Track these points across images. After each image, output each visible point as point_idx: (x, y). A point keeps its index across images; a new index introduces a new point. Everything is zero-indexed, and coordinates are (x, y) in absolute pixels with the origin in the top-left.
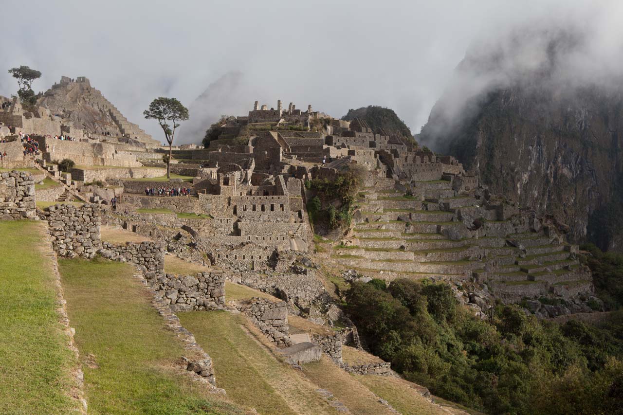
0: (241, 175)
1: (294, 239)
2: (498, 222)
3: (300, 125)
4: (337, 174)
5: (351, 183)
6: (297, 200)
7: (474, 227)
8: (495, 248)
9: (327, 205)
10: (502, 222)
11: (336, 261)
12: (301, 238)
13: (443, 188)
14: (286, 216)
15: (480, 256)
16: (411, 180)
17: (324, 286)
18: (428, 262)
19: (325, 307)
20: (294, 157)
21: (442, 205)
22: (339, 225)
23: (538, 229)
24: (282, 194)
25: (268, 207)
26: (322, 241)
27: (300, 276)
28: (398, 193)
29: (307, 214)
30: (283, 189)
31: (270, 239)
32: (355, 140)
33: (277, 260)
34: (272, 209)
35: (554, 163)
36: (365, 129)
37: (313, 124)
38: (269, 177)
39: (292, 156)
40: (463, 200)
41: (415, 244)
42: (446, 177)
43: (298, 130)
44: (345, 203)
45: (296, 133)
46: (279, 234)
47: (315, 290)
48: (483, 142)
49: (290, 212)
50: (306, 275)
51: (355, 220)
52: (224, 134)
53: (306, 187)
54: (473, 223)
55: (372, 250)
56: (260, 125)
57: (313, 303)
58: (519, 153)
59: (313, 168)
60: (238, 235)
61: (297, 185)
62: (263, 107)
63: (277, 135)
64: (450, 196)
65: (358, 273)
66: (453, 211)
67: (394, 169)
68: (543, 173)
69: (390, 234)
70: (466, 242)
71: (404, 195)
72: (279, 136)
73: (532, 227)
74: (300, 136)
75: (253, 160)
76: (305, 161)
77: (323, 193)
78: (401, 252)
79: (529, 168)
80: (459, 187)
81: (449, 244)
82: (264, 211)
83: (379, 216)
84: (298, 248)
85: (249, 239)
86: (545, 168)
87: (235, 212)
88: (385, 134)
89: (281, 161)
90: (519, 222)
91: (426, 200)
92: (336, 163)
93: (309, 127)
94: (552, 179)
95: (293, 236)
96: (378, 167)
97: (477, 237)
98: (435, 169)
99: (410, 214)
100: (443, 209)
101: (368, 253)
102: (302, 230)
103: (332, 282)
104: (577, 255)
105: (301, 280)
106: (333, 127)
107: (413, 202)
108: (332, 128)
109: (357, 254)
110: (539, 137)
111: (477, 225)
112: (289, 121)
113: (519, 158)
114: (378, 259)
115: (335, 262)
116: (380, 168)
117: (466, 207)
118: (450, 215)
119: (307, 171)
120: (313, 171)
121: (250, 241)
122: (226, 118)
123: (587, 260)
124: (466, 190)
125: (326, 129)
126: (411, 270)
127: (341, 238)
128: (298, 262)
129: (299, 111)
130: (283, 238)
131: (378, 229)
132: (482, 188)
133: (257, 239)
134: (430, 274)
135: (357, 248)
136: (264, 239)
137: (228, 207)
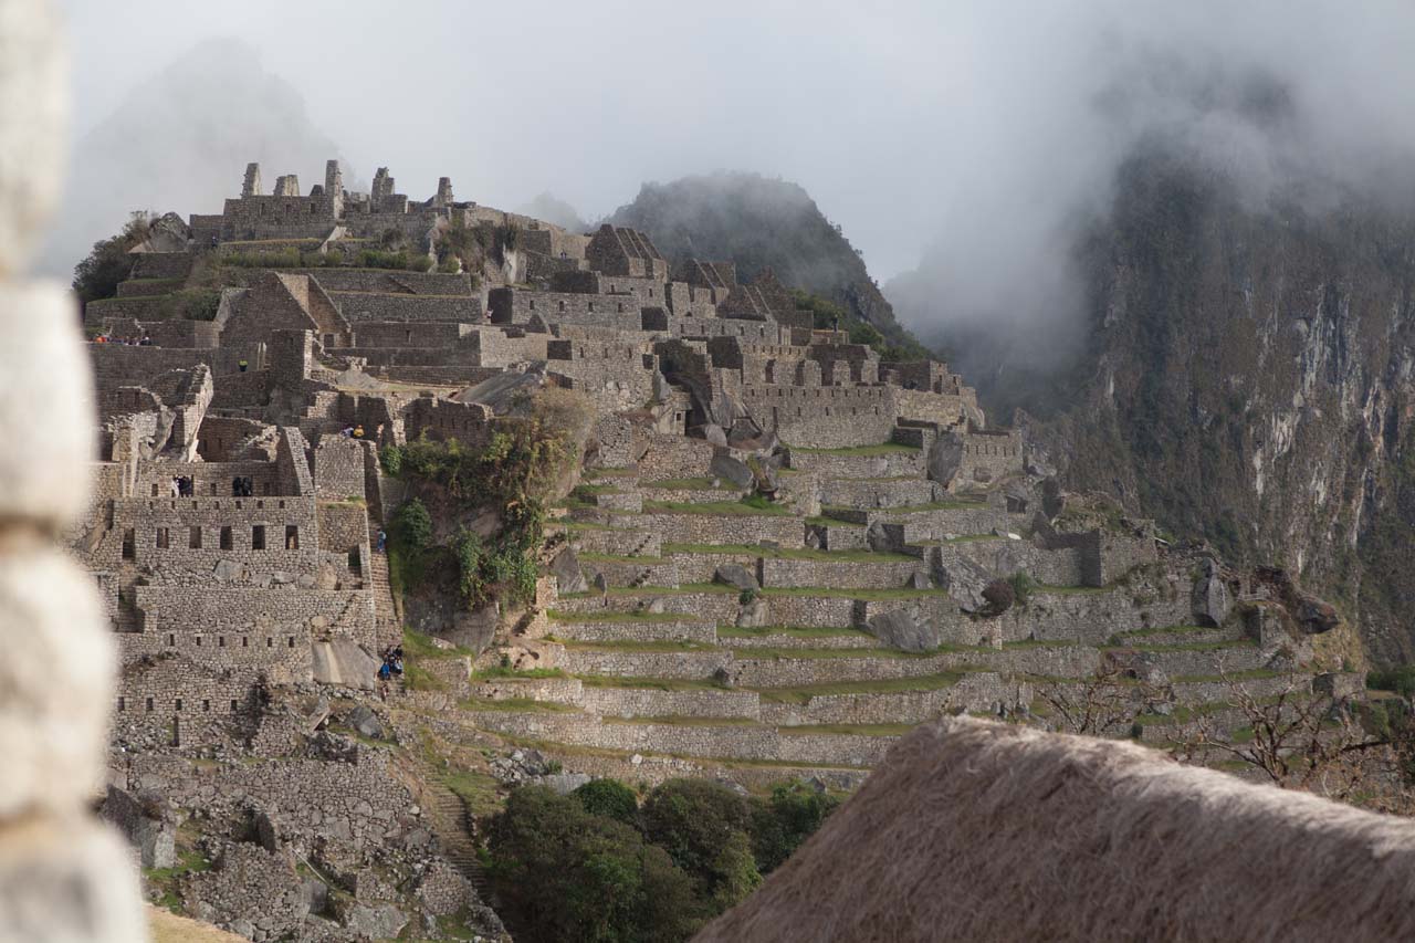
0: (160, 426)
1: (328, 646)
2: (1081, 592)
3: (402, 248)
4: (492, 422)
5: (535, 455)
6: (347, 513)
7: (987, 608)
8: (1064, 680)
9: (452, 529)
10: (1094, 591)
11: (476, 720)
12: (356, 642)
13: (894, 474)
14: (306, 567)
15: (1002, 707)
16: (775, 443)
17: (417, 802)
18: (809, 727)
19: (414, 871)
20: (357, 365)
21: (879, 531)
22: (492, 597)
23: (1223, 617)
24: (296, 491)
25: (242, 534)
26: (432, 652)
27: (334, 766)
28: (720, 488)
29: (381, 560)
30: (299, 474)
31: (245, 644)
32: (590, 304)
33: (262, 714)
34: (258, 542)
35: (1389, 382)
36: (641, 262)
37: (446, 246)
38: (260, 434)
39: (348, 358)
40: (961, 515)
41: (770, 664)
42: (905, 436)
43: (393, 267)
44: (515, 523)
45: (387, 276)
46: (278, 628)
47: (386, 815)
48: (1130, 306)
49: (320, 554)
50: (355, 764)
51: (554, 580)
52: (137, 277)
53: (384, 466)
54: (983, 594)
55: (608, 685)
56: (263, 247)
57: (376, 858)
58: (1260, 346)
59: (416, 403)
60: (137, 631)
61: (351, 461)
62: (281, 181)
63: (305, 285)
64: (917, 499)
65: (547, 758)
66: (914, 552)
67: (714, 406)
68: (1345, 418)
69: (681, 630)
70: (952, 660)
71: (745, 496)
72: (312, 288)
73: (1202, 608)
74: (401, 289)
75: (208, 374)
76: (392, 377)
77: (440, 488)
78: (713, 691)
79: (1297, 400)
80: (951, 470)
81: (891, 666)
82: (231, 549)
83: (643, 569)
84: (342, 675)
85: (172, 644)
86: (1352, 398)
87: (129, 552)
88: (716, 280)
89: (306, 376)
90: (1156, 592)
91: (825, 513)
92: (493, 387)
93: (432, 256)
94: (1381, 439)
95: (328, 632)
96: (657, 400)
97: (998, 643)
98: (867, 407)
99: (760, 560)
100: (880, 543)
101: (595, 693)
102: (357, 614)
103: (452, 790)
104: (1354, 705)
105: (335, 782)
106: (529, 255)
107: (771, 520)
108: (524, 258)
109: (556, 698)
110: (1331, 289)
111: (997, 601)
112: (364, 233)
113: (1261, 363)
114: (629, 716)
115: (473, 724)
116: (661, 403)
117: (968, 537)
118: (904, 567)
119: (390, 412)
120: (415, 412)
121: (172, 649)
122: (148, 219)
123: (1391, 724)
124: (976, 479)
125: (500, 261)
126: (745, 750)
127: (501, 641)
128: (337, 721)
129: (402, 198)
130: (291, 639)
131: (638, 612)
132: (1035, 474)
133: (199, 643)
134: (814, 765)
135: (558, 675)
136: (222, 644)
137: (104, 535)
